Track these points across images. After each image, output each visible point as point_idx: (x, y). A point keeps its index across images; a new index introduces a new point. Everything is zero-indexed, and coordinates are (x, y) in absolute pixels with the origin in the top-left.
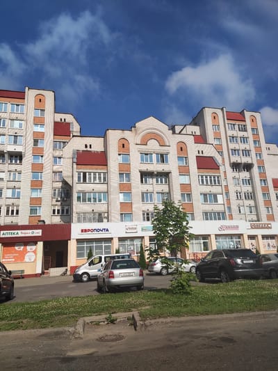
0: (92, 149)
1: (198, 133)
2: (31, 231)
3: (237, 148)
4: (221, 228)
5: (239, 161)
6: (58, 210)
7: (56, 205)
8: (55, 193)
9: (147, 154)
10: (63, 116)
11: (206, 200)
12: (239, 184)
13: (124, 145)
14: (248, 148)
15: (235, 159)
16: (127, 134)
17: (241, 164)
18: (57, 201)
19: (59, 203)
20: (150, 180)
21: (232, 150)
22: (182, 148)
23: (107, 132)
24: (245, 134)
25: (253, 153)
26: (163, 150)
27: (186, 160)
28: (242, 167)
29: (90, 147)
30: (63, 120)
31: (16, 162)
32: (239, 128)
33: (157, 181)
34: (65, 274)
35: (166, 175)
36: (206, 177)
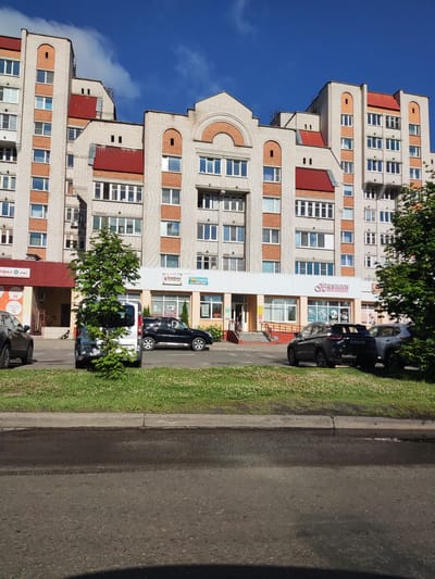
0: (123, 145)
1: (316, 128)
2: (13, 269)
3: (379, 157)
4: (320, 288)
5: (379, 181)
6: (75, 242)
7: (71, 233)
8: (69, 215)
9: (211, 159)
10: (86, 85)
11: (304, 242)
12: (373, 219)
13: (172, 141)
14: (398, 160)
15: (373, 176)
16: (179, 122)
17: (382, 185)
18: (72, 227)
19: (76, 231)
20: (214, 204)
21: (369, 161)
22: (272, 152)
23: (147, 115)
24: (395, 133)
25: (405, 168)
26: (240, 153)
27: (277, 173)
28: (383, 191)
29: (120, 141)
30: (86, 92)
31: (8, 158)
32: (387, 122)
33: (227, 207)
34: (66, 337)
35: (241, 196)
36: (310, 204)
